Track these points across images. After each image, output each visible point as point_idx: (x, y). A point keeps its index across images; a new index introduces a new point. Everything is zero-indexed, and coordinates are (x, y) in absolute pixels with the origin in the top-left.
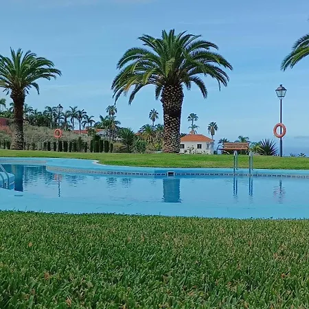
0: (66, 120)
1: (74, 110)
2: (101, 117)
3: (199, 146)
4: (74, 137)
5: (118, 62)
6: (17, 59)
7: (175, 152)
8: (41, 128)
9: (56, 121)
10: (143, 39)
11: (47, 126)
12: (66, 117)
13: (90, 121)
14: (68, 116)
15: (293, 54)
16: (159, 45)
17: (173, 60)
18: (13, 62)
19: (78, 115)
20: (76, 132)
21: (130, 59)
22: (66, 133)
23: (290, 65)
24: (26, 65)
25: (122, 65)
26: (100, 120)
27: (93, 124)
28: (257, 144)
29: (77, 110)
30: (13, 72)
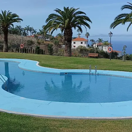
0: (25, 31)
1: (28, 27)
2: (40, 30)
3: (82, 43)
4: (28, 39)
5: (46, 20)
6: (4, 15)
7: (69, 56)
8: (14, 35)
9: (20, 32)
10: (56, 10)
11: (17, 34)
12: (25, 30)
13: (35, 32)
14: (26, 30)
15: (114, 22)
16: (63, 13)
17: (68, 20)
18: (3, 16)
19: (30, 29)
20: (29, 37)
21: (51, 19)
22: (25, 37)
23: (113, 27)
24: (8, 18)
25: (48, 21)
26: (39, 31)
27: (36, 33)
28: (106, 42)
29: (29, 27)
30: (3, 21)
